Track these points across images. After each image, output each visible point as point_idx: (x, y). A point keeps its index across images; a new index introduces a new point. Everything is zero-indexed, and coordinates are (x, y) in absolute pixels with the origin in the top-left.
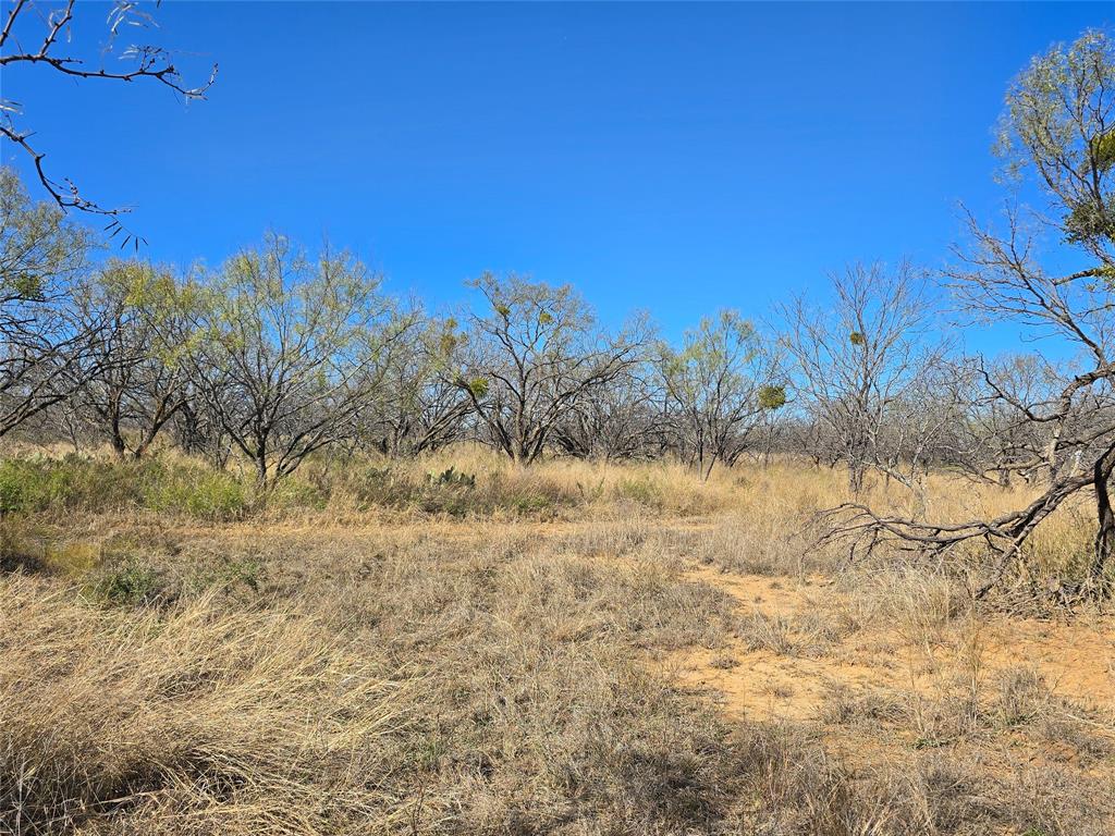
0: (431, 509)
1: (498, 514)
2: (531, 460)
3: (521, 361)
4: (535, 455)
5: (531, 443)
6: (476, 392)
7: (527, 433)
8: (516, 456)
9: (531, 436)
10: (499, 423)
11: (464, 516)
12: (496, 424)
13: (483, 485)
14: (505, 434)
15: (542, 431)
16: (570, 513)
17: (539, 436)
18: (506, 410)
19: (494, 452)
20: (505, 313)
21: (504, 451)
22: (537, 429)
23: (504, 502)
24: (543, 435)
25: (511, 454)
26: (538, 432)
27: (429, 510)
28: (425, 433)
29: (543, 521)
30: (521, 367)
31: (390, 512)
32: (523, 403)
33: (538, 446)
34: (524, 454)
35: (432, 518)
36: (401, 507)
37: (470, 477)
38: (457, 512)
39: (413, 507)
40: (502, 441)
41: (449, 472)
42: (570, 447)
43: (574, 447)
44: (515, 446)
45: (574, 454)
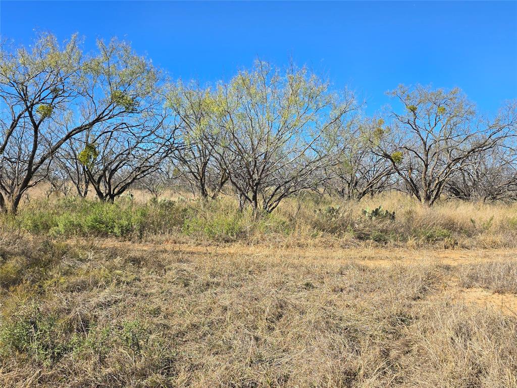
0: (362, 237)
1: (411, 242)
2: (433, 202)
3: (425, 139)
4: (435, 198)
5: (433, 191)
6: (395, 160)
7: (429, 185)
8: (423, 200)
9: (432, 187)
10: (411, 180)
11: (386, 243)
12: (409, 180)
13: (401, 219)
14: (415, 186)
15: (440, 184)
16: (467, 242)
17: (438, 187)
18: (416, 172)
19: (409, 196)
20: (413, 110)
21: (414, 195)
22: (436, 182)
23: (416, 234)
24: (440, 186)
25: (419, 197)
26: (437, 184)
27: (360, 238)
28: (366, 186)
29: (446, 248)
30: (425, 144)
31: (332, 238)
32: (426, 166)
33: (437, 193)
34: (428, 198)
35: (362, 243)
36: (340, 235)
37: (392, 213)
38: (380, 240)
39: (348, 236)
40: (413, 190)
41: (377, 210)
42: (457, 194)
43: (460, 193)
44: (422, 194)
45: (460, 198)
